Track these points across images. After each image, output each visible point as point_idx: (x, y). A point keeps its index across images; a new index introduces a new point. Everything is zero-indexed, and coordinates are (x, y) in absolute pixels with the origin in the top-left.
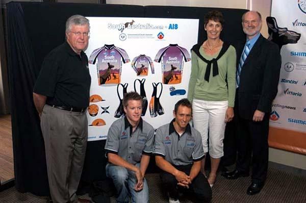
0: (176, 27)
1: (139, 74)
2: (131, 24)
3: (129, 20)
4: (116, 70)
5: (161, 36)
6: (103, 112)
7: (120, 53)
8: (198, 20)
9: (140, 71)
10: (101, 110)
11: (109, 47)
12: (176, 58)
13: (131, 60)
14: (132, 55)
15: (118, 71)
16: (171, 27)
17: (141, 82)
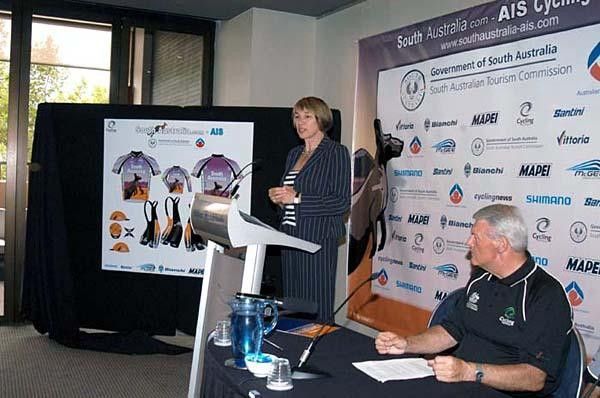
0: (221, 132)
1: (171, 191)
2: (163, 127)
3: (160, 122)
4: (143, 183)
5: (200, 144)
6: (127, 235)
7: (148, 163)
8: (252, 124)
9: (173, 188)
10: (124, 232)
11: (137, 155)
12: (220, 174)
13: (163, 172)
14: (163, 165)
15: (146, 184)
16: (213, 132)
17: (174, 201)
